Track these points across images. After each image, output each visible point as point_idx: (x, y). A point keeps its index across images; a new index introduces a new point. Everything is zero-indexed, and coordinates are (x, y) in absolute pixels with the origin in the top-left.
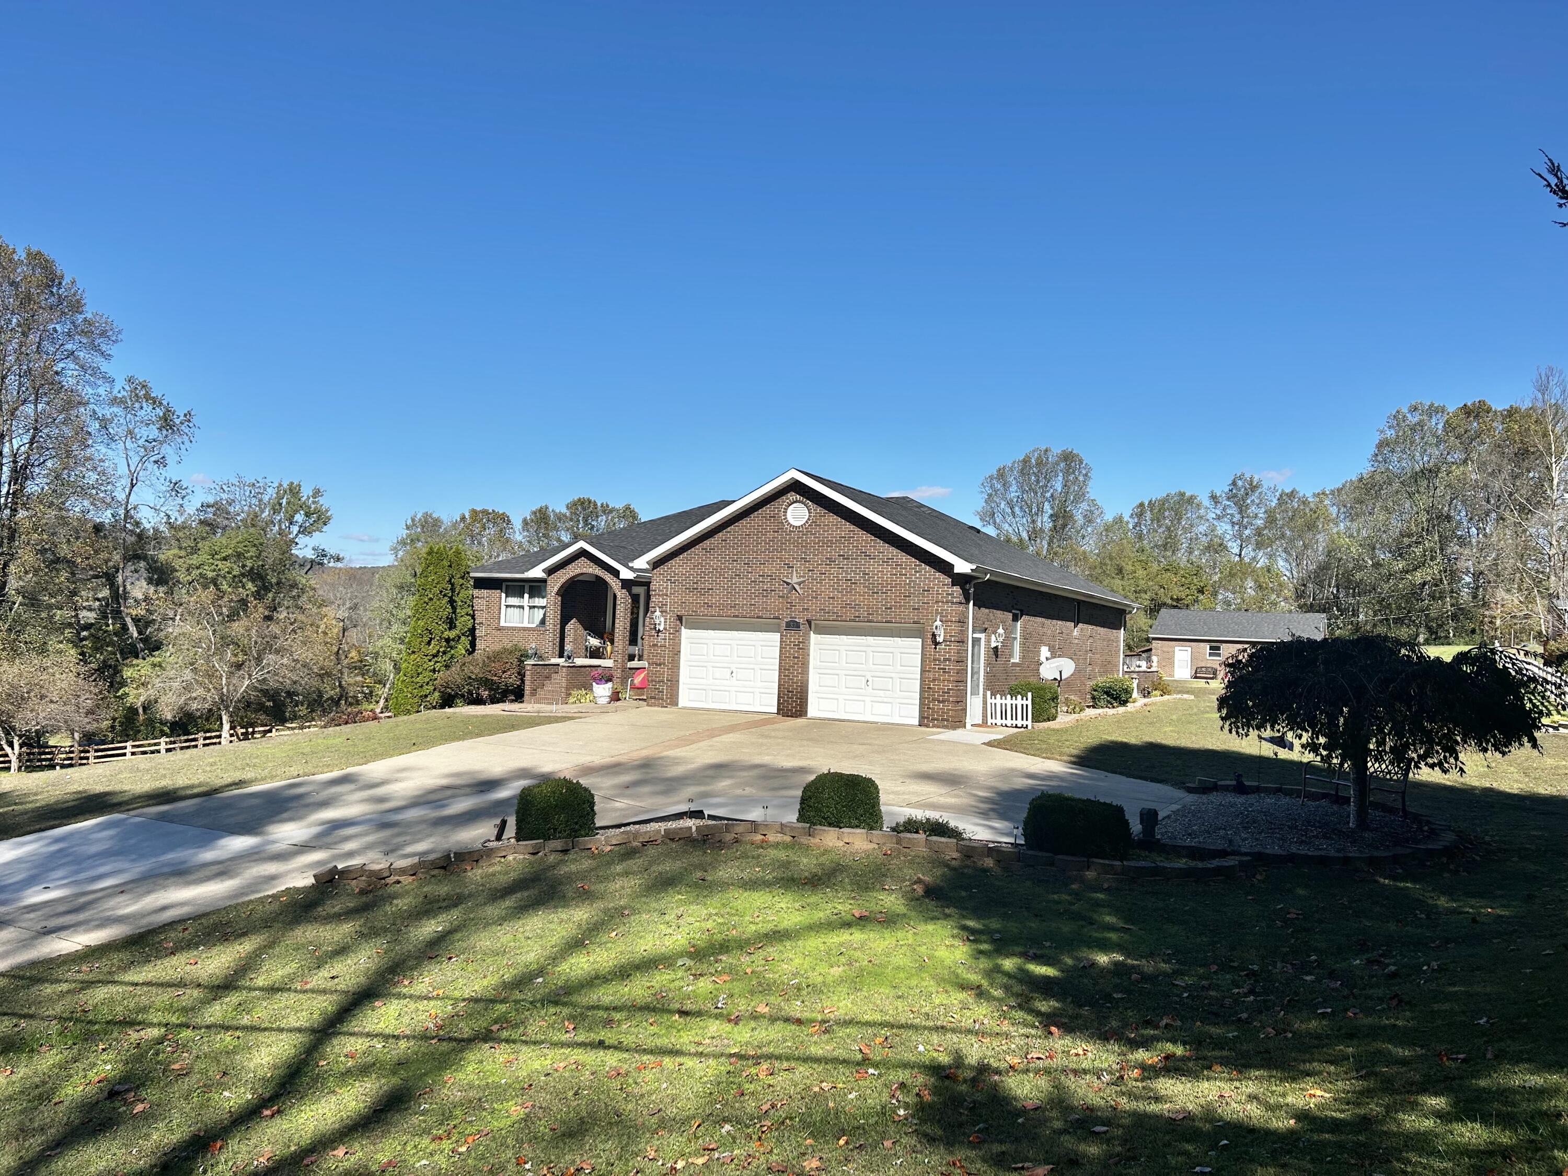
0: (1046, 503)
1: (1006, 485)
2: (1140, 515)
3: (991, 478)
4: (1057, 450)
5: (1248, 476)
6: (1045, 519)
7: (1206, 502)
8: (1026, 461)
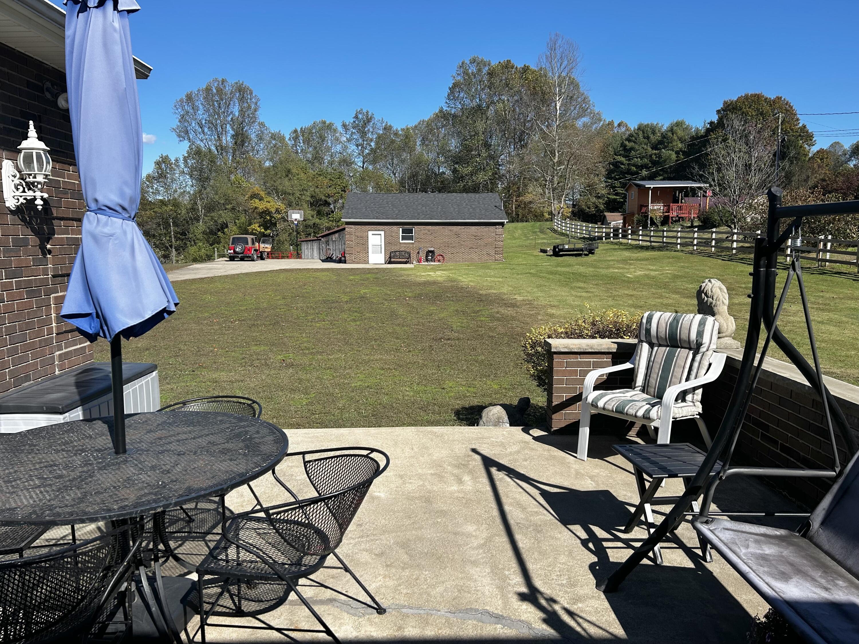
0: (228, 126)
1: (195, 109)
2: (296, 138)
3: (181, 101)
4: (231, 81)
5: (365, 111)
6: (229, 138)
7: (340, 129)
8: (208, 90)
